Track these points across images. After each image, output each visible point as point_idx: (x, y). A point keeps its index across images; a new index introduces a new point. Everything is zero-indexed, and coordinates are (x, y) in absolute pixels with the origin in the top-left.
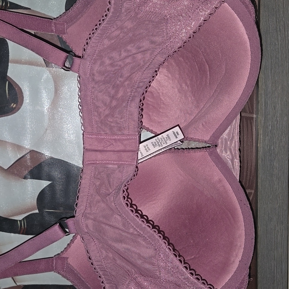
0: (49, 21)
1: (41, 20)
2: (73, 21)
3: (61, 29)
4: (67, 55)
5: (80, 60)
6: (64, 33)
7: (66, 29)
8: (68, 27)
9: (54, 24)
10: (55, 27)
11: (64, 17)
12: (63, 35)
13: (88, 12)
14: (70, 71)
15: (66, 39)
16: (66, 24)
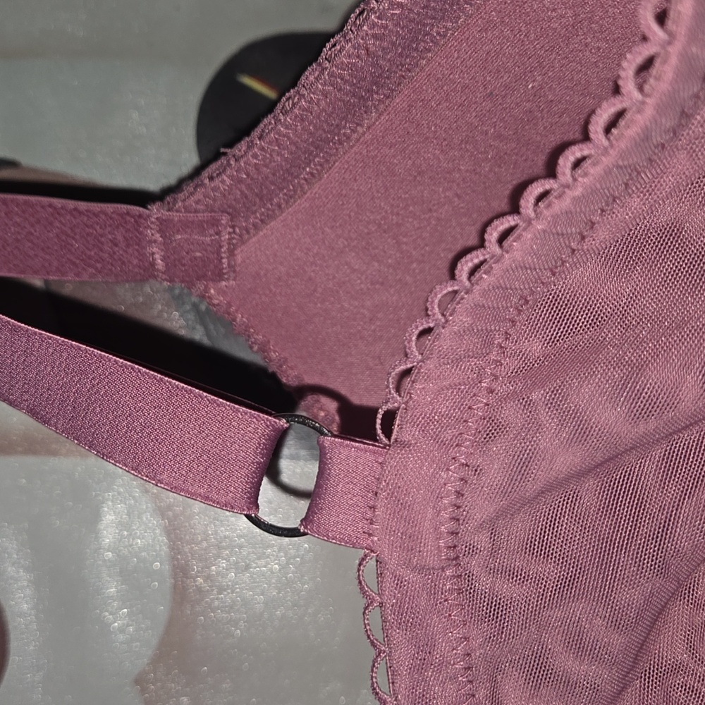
0: (128, 213)
1: (80, 213)
2: (271, 200)
3: (198, 254)
4: (275, 429)
5: (371, 458)
6: (220, 276)
7: (231, 253)
8: (241, 236)
9: (160, 231)
10: (166, 245)
11: (217, 182)
12: (211, 284)
13: (368, 137)
14: (304, 534)
15: (229, 304)
16: (225, 220)
